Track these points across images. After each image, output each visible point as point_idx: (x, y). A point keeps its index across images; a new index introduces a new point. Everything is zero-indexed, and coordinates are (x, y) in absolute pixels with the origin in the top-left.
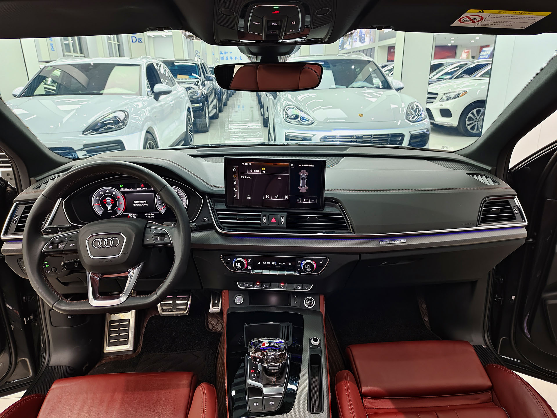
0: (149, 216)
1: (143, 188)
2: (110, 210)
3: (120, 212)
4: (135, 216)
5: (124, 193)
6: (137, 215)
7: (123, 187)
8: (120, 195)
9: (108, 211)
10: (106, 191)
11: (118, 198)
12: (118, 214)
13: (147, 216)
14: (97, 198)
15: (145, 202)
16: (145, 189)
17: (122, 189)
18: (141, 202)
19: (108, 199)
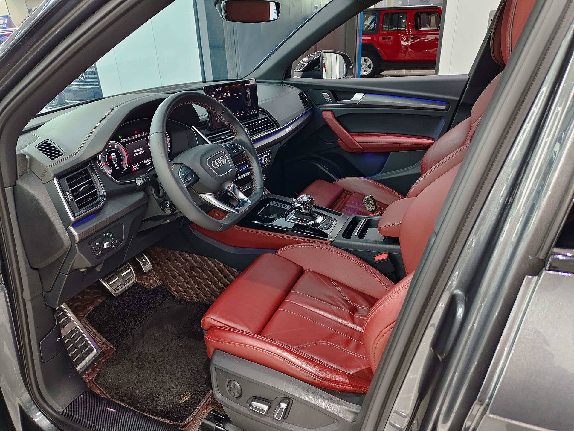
0: (147, 163)
1: (137, 134)
2: (117, 167)
3: (125, 166)
4: (138, 166)
5: (124, 144)
6: (139, 165)
7: (122, 138)
8: (121, 148)
9: (116, 169)
10: (110, 147)
11: (121, 152)
12: (125, 169)
13: (146, 163)
14: (103, 157)
15: (142, 149)
16: (138, 135)
17: (122, 141)
18: (139, 150)
19: (113, 155)
